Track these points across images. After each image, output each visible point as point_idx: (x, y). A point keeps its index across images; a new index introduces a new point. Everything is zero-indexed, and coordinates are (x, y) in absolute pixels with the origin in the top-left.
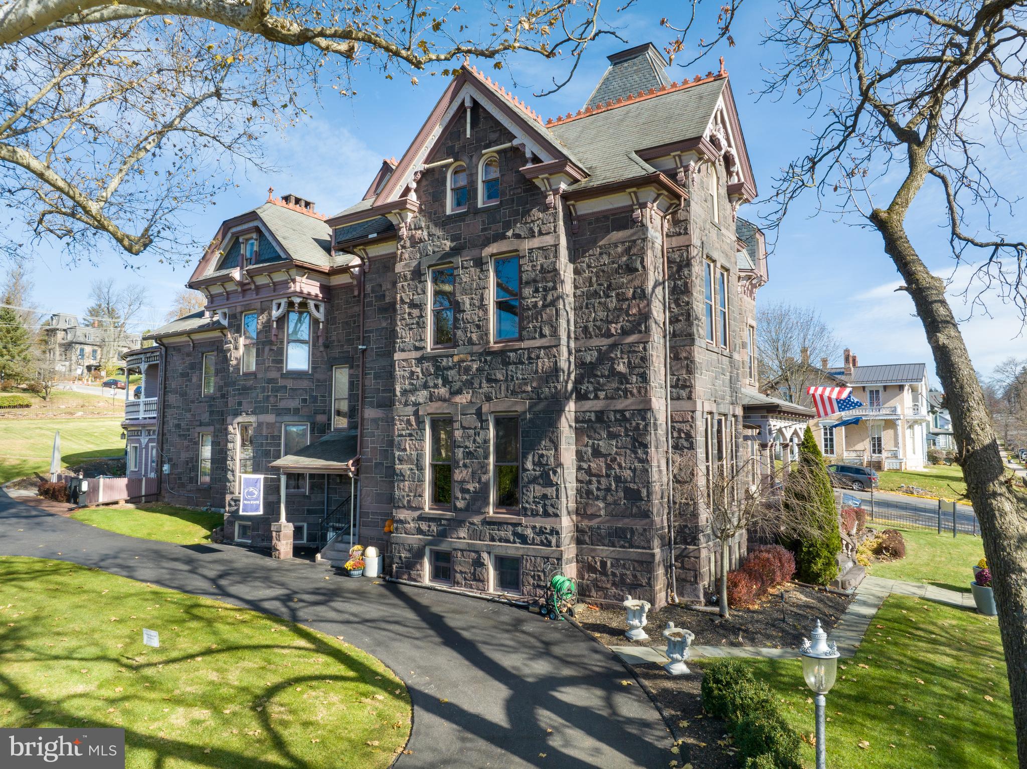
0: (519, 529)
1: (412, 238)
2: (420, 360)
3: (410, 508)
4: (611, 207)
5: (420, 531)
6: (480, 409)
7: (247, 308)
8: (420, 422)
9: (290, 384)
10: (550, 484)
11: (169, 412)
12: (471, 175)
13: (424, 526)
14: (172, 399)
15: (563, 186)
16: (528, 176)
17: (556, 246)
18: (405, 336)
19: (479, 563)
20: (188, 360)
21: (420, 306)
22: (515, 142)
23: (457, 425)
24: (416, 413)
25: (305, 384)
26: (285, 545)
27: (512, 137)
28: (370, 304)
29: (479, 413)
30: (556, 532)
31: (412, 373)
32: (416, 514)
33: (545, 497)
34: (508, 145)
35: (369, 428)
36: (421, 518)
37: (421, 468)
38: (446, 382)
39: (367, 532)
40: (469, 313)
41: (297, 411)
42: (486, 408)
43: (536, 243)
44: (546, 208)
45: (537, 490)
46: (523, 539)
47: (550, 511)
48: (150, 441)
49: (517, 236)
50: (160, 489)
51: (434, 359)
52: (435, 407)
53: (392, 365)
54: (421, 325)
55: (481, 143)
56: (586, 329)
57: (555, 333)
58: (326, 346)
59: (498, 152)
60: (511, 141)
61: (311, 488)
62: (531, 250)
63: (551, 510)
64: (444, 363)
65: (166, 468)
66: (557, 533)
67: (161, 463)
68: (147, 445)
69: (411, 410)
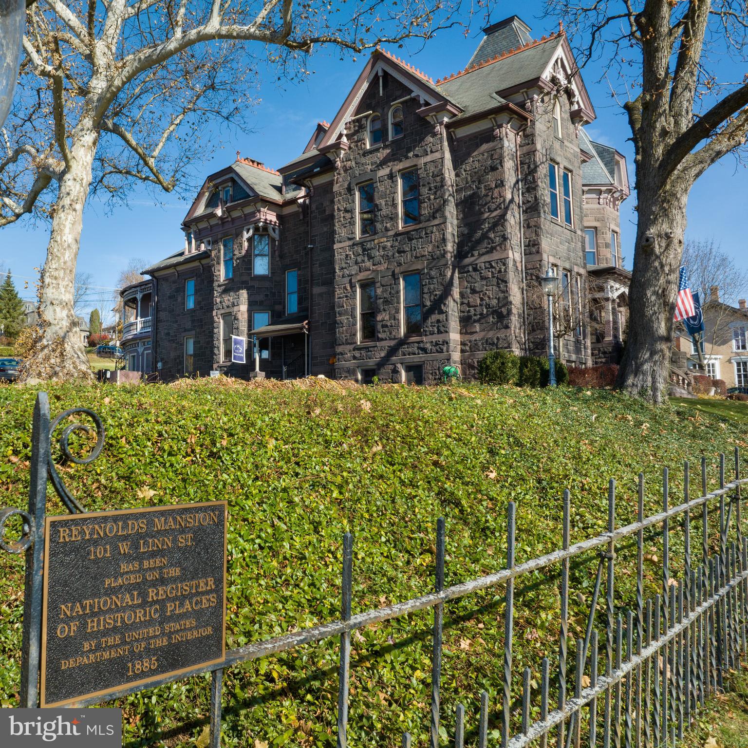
0: (422, 345)
1: (344, 167)
2: (352, 247)
3: (347, 344)
4: (479, 130)
5: (355, 358)
6: (393, 272)
7: (226, 235)
8: (352, 286)
9: (256, 284)
10: (441, 312)
11: (161, 326)
12: (384, 120)
13: (357, 354)
15: (446, 120)
16: (422, 115)
17: (442, 158)
18: (341, 232)
19: (395, 372)
20: (174, 286)
21: (351, 211)
22: (413, 95)
23: (378, 285)
24: (350, 282)
25: (267, 284)
27: (411, 91)
28: (315, 218)
29: (393, 275)
31: (347, 256)
32: (352, 347)
33: (438, 321)
34: (408, 97)
35: (317, 299)
36: (355, 350)
37: (353, 317)
38: (370, 258)
39: (316, 367)
40: (385, 211)
41: (261, 302)
42: (397, 270)
43: (429, 158)
44: (434, 135)
45: (434, 319)
46: (424, 350)
48: (146, 349)
49: (417, 156)
51: (361, 244)
52: (362, 276)
53: (333, 254)
54: (352, 223)
55: (389, 98)
57: (443, 215)
58: (280, 257)
59: (401, 103)
60: (410, 94)
62: (425, 164)
63: (442, 329)
64: (368, 246)
65: (160, 365)
66: (447, 343)
67: (155, 363)
68: (143, 354)
69: (347, 279)
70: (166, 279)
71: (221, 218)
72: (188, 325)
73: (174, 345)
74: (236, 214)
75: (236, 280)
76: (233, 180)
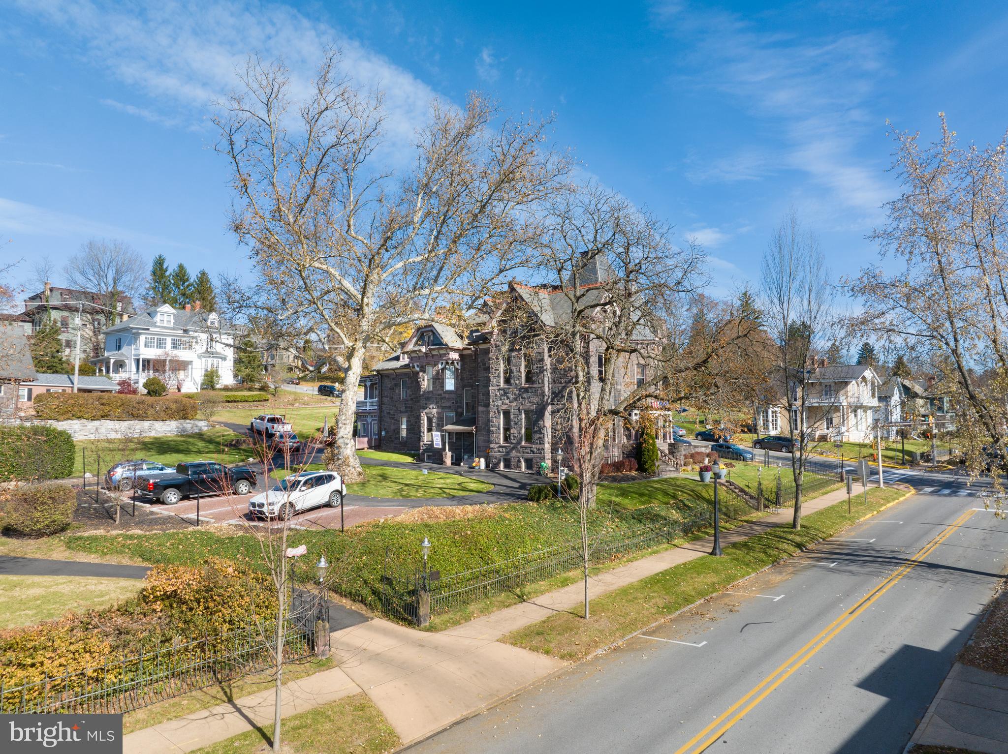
0: (532, 449)
1: (495, 344)
2: (499, 390)
3: (496, 443)
5: (499, 451)
7: (428, 364)
8: (499, 412)
9: (447, 396)
10: (541, 433)
11: (384, 406)
13: (501, 450)
14: (385, 400)
17: (544, 351)
18: (494, 381)
19: (519, 461)
20: (393, 382)
21: (498, 370)
23: (512, 413)
24: (498, 409)
25: (453, 396)
26: (448, 461)
28: (480, 367)
29: (519, 409)
30: (543, 449)
31: (496, 394)
32: (498, 445)
33: (540, 438)
35: (480, 414)
36: (500, 447)
37: (499, 429)
38: (508, 398)
39: (480, 454)
40: (515, 373)
41: (450, 407)
42: (521, 408)
43: (537, 350)
44: (540, 339)
45: (537, 436)
46: (533, 452)
47: (542, 443)
48: (373, 420)
49: (531, 348)
50: (380, 443)
51: (503, 389)
52: (504, 407)
53: (489, 391)
54: (499, 377)
56: (554, 381)
57: (543, 382)
58: (461, 380)
61: (457, 439)
62: (535, 353)
64: (507, 391)
65: (383, 433)
67: (380, 431)
68: (371, 423)
69: (496, 408)
70: (388, 376)
71: (426, 353)
72: (403, 409)
73: (393, 421)
74: (435, 353)
75: (435, 392)
76: (432, 331)
